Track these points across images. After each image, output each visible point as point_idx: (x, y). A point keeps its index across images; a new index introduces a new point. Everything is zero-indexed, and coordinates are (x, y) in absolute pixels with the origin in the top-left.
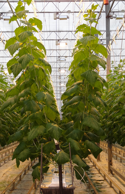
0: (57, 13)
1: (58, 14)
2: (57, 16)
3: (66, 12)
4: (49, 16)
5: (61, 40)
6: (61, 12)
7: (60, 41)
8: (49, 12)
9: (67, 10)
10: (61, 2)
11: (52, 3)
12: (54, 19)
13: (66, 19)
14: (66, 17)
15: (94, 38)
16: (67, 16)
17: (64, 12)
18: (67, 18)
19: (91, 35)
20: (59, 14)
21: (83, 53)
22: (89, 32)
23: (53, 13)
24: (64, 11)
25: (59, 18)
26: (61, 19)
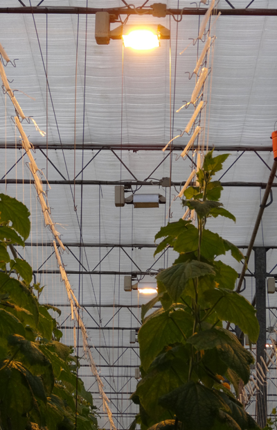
0: (128, 185)
1: (130, 187)
2: (127, 195)
3: (155, 183)
4: (101, 195)
5: (141, 273)
6: (139, 183)
7: (139, 276)
8: (100, 183)
9: (158, 176)
10: (138, 152)
11: (109, 152)
12: (117, 205)
13: (155, 205)
14: (156, 199)
15: (208, 269)
16: (160, 196)
17: (150, 184)
18: (160, 202)
19: (203, 259)
20: (134, 187)
21: (171, 321)
22: (194, 249)
23: (113, 187)
24: (148, 181)
25: (132, 203)
26: (138, 205)
